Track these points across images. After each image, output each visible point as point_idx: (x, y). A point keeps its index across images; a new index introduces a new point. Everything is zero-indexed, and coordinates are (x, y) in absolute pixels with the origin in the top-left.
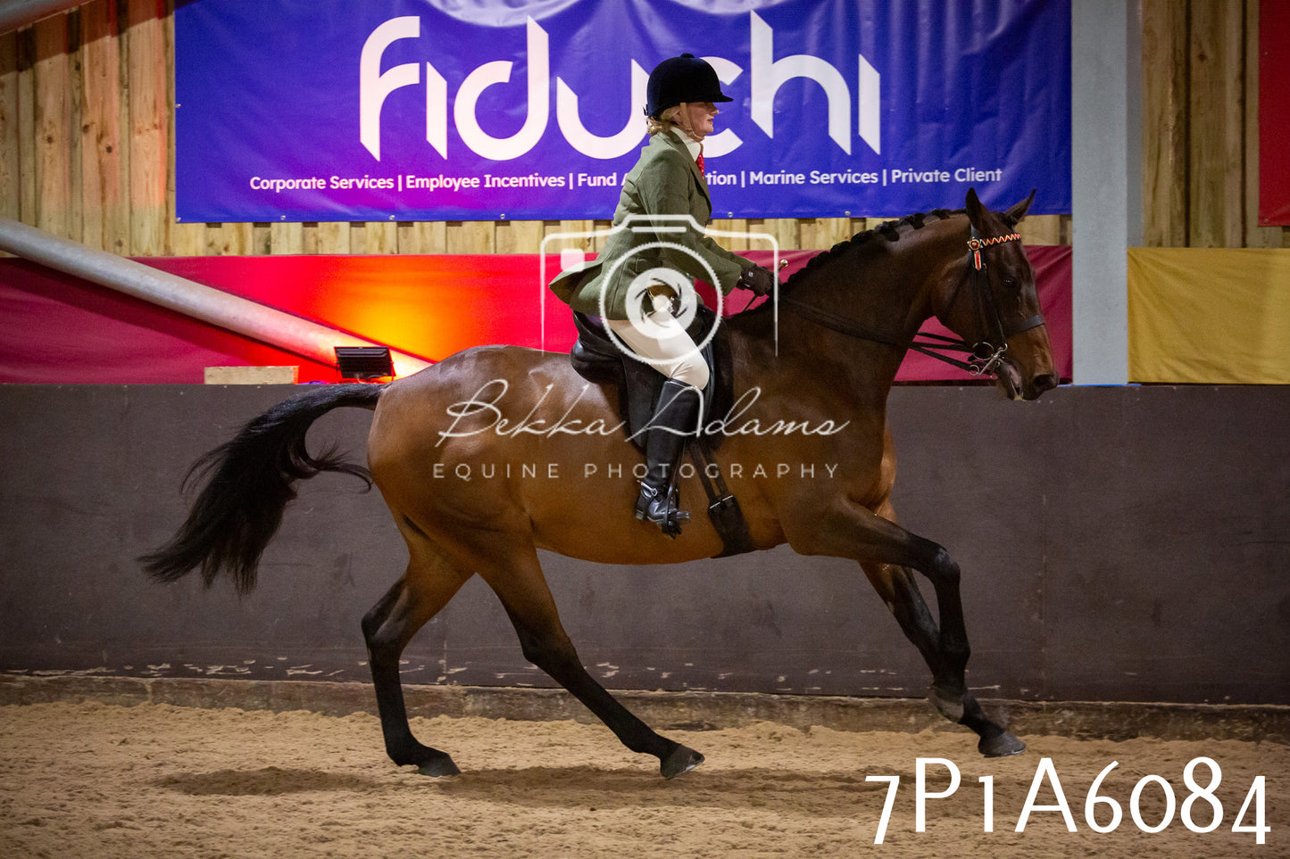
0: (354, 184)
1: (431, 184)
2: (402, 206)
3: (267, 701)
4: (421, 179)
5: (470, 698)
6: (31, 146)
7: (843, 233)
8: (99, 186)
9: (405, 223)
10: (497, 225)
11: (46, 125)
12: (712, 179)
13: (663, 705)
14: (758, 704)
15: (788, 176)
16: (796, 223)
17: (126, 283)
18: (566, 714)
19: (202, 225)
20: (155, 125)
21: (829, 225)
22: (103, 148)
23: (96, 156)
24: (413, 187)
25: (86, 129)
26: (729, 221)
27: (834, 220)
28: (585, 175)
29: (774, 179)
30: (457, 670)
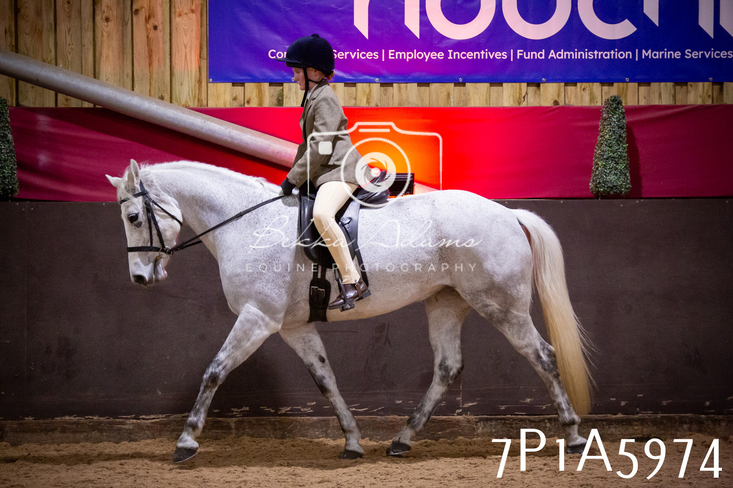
0: (349, 56)
1: (408, 56)
2: (384, 72)
3: (326, 431)
4: (399, 53)
5: (481, 425)
6: (91, 24)
7: (707, 93)
8: (147, 54)
9: (386, 84)
10: (455, 86)
11: (104, 8)
12: (614, 55)
13: (623, 425)
14: (691, 421)
15: (669, 53)
16: (673, 85)
17: (193, 127)
18: (552, 433)
19: (230, 84)
20: (192, 10)
21: (697, 87)
22: (150, 26)
23: (145, 34)
24: (394, 58)
25: (137, 11)
26: (625, 84)
27: (701, 84)
28: (522, 51)
29: (658, 55)
30: (470, 404)
